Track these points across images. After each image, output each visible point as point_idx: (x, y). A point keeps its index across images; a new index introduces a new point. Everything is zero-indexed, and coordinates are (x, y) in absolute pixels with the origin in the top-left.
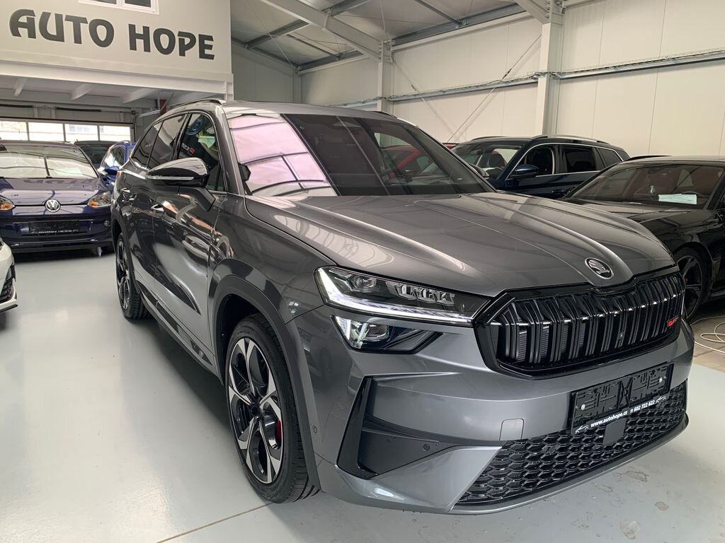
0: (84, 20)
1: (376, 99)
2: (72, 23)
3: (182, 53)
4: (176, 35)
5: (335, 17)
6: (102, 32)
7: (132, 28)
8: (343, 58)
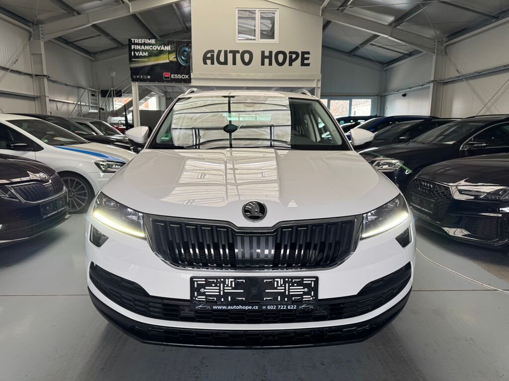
0: (238, 52)
1: (429, 83)
2: (232, 54)
3: (290, 64)
4: (287, 53)
5: (398, 27)
6: (247, 57)
7: (263, 53)
8: (413, 55)
